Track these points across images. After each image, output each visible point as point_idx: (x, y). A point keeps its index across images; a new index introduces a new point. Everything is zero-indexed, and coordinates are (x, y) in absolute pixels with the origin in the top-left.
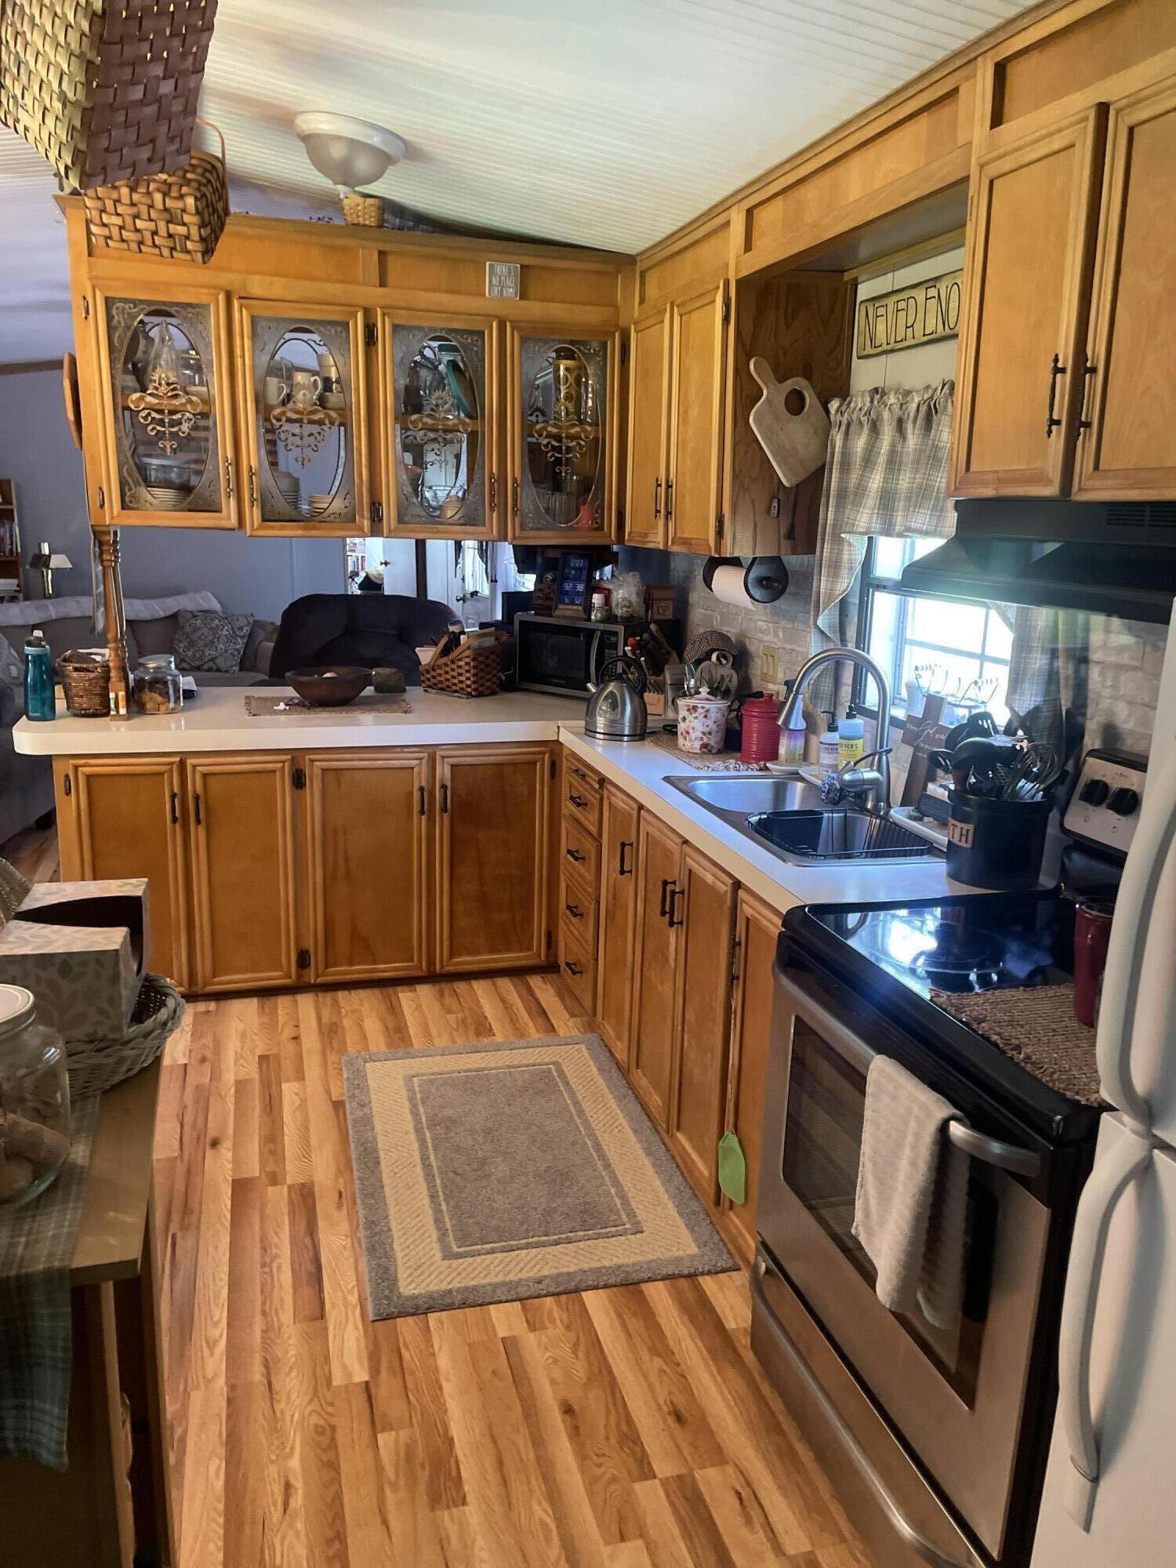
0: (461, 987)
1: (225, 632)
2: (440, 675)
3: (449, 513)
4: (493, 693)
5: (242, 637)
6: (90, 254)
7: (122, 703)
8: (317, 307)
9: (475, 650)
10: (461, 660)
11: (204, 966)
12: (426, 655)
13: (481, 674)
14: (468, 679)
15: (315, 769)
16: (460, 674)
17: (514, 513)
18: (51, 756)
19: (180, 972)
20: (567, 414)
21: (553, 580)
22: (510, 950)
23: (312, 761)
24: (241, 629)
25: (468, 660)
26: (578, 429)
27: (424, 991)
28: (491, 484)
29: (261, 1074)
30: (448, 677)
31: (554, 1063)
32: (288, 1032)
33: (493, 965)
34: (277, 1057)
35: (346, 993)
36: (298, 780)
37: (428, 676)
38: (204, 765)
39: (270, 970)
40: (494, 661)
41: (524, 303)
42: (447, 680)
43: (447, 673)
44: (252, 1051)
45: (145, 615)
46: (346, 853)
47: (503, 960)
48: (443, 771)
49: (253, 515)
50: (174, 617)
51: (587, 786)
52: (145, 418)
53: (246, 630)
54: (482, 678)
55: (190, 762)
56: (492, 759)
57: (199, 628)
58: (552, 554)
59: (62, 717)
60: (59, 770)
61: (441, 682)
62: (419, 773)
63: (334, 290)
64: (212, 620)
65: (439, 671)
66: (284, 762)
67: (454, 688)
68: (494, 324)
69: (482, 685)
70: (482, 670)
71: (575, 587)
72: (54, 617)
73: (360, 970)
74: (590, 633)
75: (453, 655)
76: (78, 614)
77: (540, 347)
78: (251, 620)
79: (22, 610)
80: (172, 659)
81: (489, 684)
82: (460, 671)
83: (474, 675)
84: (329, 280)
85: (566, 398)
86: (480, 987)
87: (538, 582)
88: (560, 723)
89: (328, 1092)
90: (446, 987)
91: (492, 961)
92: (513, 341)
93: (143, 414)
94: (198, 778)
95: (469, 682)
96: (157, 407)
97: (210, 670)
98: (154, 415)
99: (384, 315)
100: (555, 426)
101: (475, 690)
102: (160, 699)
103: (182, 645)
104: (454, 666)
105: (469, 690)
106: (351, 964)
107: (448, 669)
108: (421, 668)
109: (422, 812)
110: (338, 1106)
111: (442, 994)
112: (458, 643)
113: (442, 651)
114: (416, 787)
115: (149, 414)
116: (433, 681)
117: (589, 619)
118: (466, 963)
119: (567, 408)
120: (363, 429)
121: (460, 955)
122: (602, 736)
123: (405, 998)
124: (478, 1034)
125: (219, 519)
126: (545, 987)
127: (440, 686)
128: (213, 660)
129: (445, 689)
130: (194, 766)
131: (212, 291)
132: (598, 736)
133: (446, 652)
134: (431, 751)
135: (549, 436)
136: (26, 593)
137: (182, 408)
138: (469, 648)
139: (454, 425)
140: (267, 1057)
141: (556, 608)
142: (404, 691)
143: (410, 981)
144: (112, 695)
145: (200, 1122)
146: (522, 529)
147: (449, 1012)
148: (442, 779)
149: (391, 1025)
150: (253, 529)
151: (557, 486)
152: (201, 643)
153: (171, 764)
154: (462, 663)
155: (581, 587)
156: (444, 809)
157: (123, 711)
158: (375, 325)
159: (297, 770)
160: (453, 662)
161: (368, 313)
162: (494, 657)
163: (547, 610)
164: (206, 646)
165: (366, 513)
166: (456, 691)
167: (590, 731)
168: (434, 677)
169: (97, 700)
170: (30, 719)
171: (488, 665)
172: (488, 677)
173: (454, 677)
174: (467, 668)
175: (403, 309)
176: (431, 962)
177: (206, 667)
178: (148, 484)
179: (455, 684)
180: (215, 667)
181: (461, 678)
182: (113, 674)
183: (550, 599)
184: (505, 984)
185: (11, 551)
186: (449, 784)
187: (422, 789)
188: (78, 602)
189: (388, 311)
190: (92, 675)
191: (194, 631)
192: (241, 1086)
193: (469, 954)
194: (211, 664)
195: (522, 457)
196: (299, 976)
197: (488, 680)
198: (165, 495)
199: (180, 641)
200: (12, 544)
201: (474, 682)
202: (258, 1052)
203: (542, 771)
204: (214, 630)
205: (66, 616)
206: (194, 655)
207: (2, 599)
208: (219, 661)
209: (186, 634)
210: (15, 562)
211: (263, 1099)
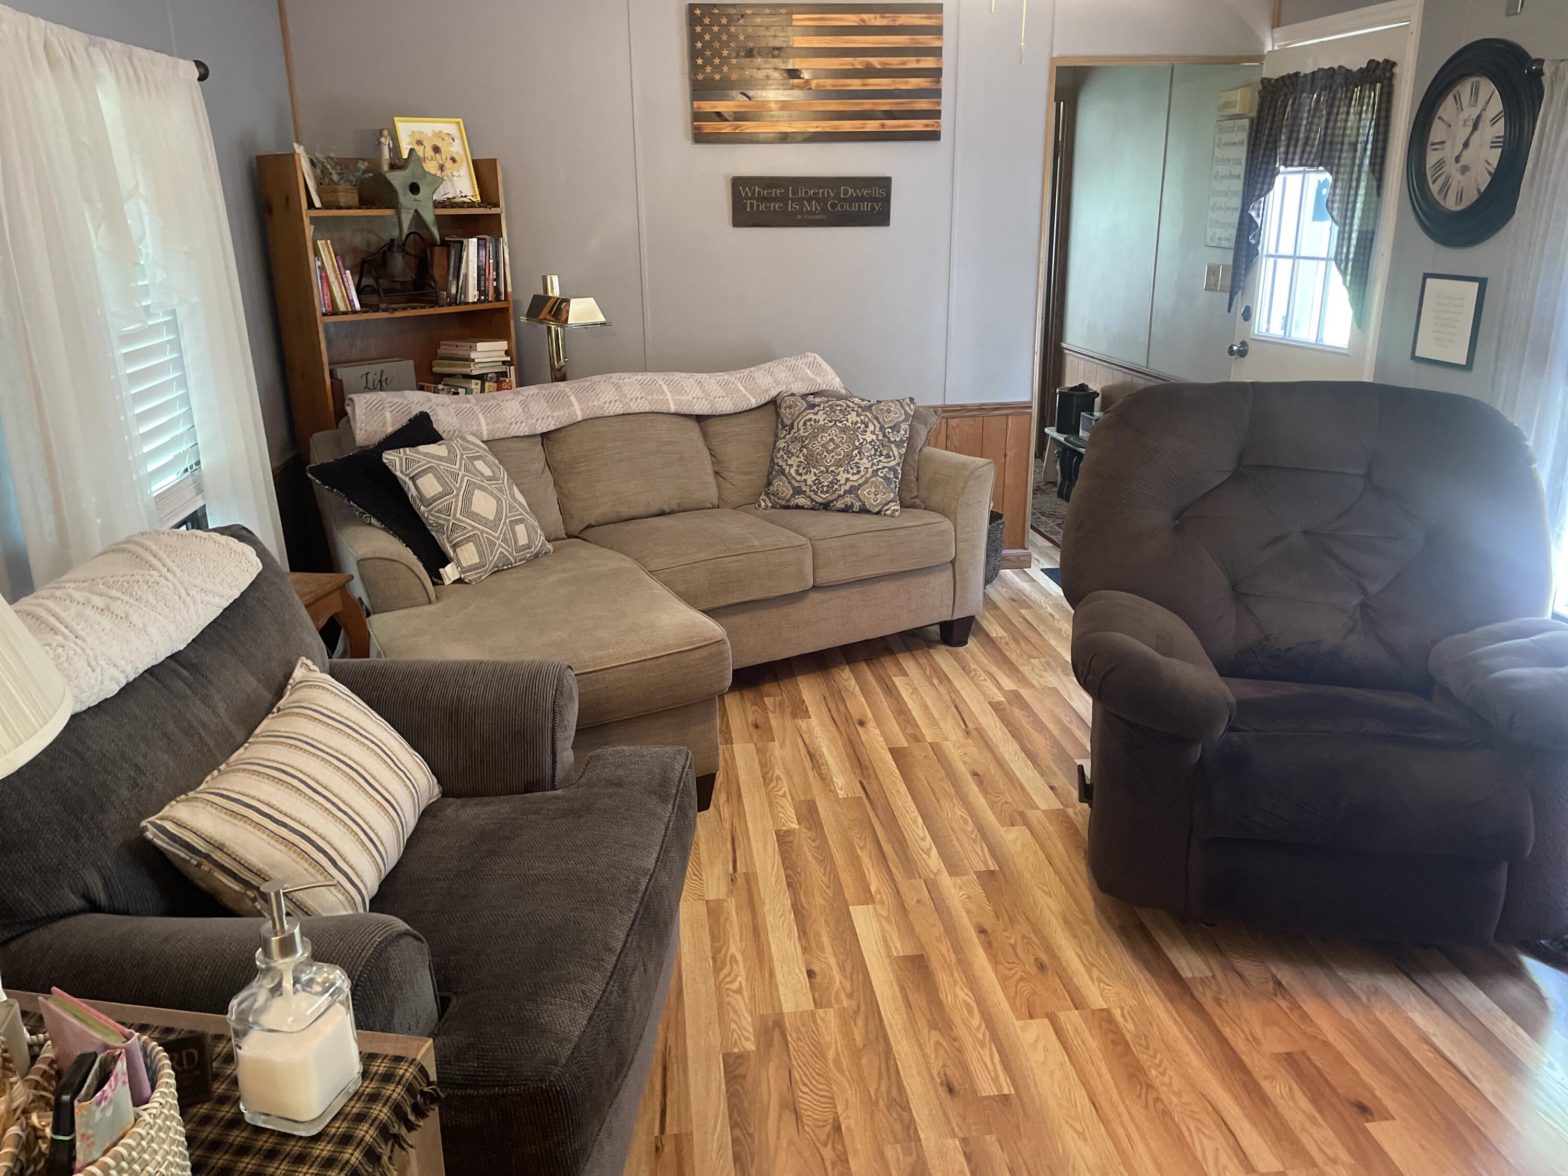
1: (869, 437)
5: (899, 445)
24: (895, 428)
45: (726, 406)
50: (774, 404)
53: (904, 429)
57: (824, 429)
64: (842, 412)
72: (579, 419)
76: (618, 409)
78: (909, 409)
79: (525, 405)
97: (847, 509)
103: (793, 461)
128: (853, 490)
152: (829, 459)
164: (838, 464)
177: (840, 504)
180: (857, 504)
185: (496, 290)
188: (618, 387)
191: (814, 436)
194: (848, 499)
199: (790, 454)
200: (497, 279)
204: (850, 432)
205: (599, 413)
206: (817, 482)
207: (482, 378)
208: (864, 493)
209: (802, 439)
210: (506, 310)
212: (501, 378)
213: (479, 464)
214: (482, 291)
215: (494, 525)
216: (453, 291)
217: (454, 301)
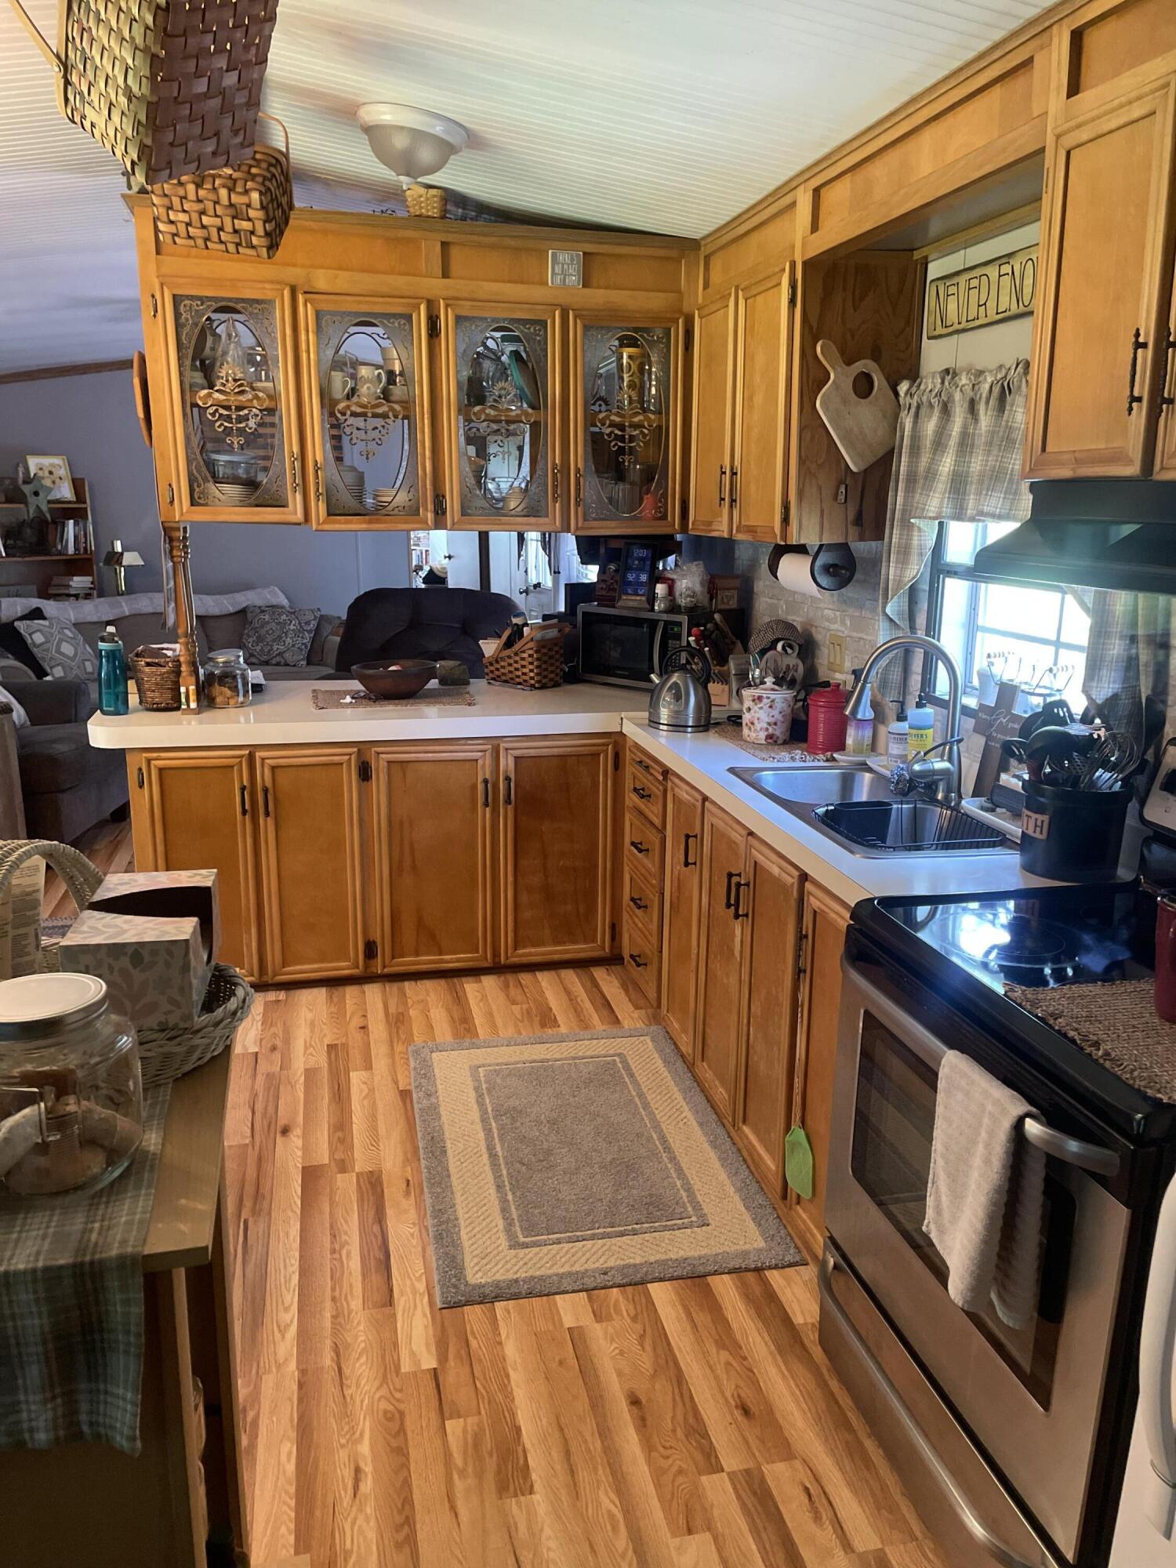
0: (525, 978)
1: (292, 627)
2: (503, 667)
3: (512, 505)
4: (556, 685)
5: (309, 632)
6: (158, 253)
7: (192, 697)
8: (381, 300)
9: (538, 641)
10: (524, 652)
11: (274, 954)
12: (489, 647)
13: (544, 666)
14: (531, 671)
15: (381, 762)
16: (524, 666)
17: (577, 504)
18: (124, 750)
19: (251, 964)
20: (630, 403)
21: (616, 571)
22: (575, 942)
23: (378, 753)
24: (308, 623)
25: (531, 652)
26: (641, 417)
27: (489, 982)
28: (554, 474)
29: (330, 1064)
30: (512, 669)
31: (619, 1055)
32: (356, 1022)
33: (556, 957)
34: (345, 1046)
35: (413, 983)
36: (365, 772)
37: (492, 668)
38: (273, 758)
39: (338, 960)
40: (557, 652)
41: (587, 290)
42: (510, 672)
43: (510, 665)
44: (321, 1041)
45: (216, 611)
46: (412, 845)
47: (567, 952)
48: (507, 764)
49: (319, 509)
50: (243, 612)
51: (650, 778)
52: (213, 415)
53: (313, 625)
54: (546, 670)
55: (259, 754)
56: (555, 751)
57: (268, 623)
58: (614, 544)
59: (136, 711)
60: (133, 764)
61: (504, 674)
62: (484, 765)
63: (400, 282)
64: (280, 615)
65: (502, 664)
66: (350, 754)
67: (518, 680)
68: (557, 313)
69: (545, 677)
70: (545, 662)
71: (638, 577)
72: (127, 614)
73: (427, 960)
74: (654, 624)
75: (516, 647)
76: (150, 610)
77: (602, 336)
78: (318, 614)
79: (96, 606)
80: (241, 654)
81: (552, 676)
82: (524, 663)
83: (537, 667)
84: (392, 272)
85: (629, 387)
86: (544, 979)
87: (601, 573)
88: (623, 715)
89: (396, 1082)
90: (510, 977)
91: (556, 952)
92: (575, 329)
93: (211, 410)
94: (267, 771)
95: (532, 674)
96: (226, 403)
97: (278, 664)
98: (222, 411)
99: (447, 306)
100: (618, 414)
101: (538, 682)
102: (228, 693)
103: (251, 640)
104: (517, 658)
105: (532, 682)
106: (417, 955)
107: (511, 661)
108: (485, 661)
109: (486, 805)
110: (405, 1095)
111: (507, 986)
112: (521, 635)
113: (505, 644)
114: (480, 779)
115: (217, 410)
116: (497, 673)
117: (652, 610)
118: (530, 954)
119: (630, 397)
120: (426, 421)
121: (524, 947)
122: (665, 728)
123: (471, 988)
124: (543, 1025)
125: (284, 514)
126: (608, 978)
127: (504, 678)
128: (281, 654)
129: (509, 681)
130: (263, 759)
131: (278, 287)
132: (661, 727)
133: (509, 644)
134: (495, 744)
135: (613, 425)
136: (100, 590)
137: (248, 404)
138: (532, 640)
139: (517, 415)
140: (336, 1045)
141: (620, 598)
142: (468, 683)
143: (475, 972)
144: (183, 690)
145: (271, 1109)
146: (585, 520)
147: (514, 1002)
148: (506, 771)
149: (456, 1016)
150: (319, 524)
151: (620, 475)
152: (269, 638)
153: (241, 757)
154: (525, 655)
155: (644, 578)
156: (508, 801)
157: (193, 705)
158: (438, 317)
159: (363, 763)
160: (516, 654)
161: (431, 304)
162: (556, 649)
163: (610, 601)
164: (274, 640)
165: (430, 506)
166: (520, 684)
167: (654, 723)
168: (497, 670)
169: (168, 695)
170: (104, 713)
171: (551, 657)
172: (550, 669)
173: (517, 669)
174: (530, 659)
175: (466, 299)
176: (496, 954)
177: (274, 662)
178: (217, 480)
179: (518, 677)
180: (283, 662)
181: (525, 670)
182: (184, 668)
183: (614, 590)
184: (570, 975)
185: (85, 549)
186: (512, 776)
187: (486, 781)
188: (151, 599)
189: (450, 302)
190: (164, 670)
191: (262, 626)
192: (310, 1074)
193: (533, 946)
194: (278, 659)
195: (585, 446)
196: (366, 967)
197: (552, 672)
198: (232, 490)
199: (249, 636)
200: (86, 542)
201: (537, 674)
202: (327, 1041)
203: (606, 762)
204: (282, 625)
205: (138, 612)
206: (262, 650)
207: (76, 596)
208: (287, 655)
209: (255, 629)
210: (90, 560)
211: (332, 1088)
212: (88, 596)
213: (66, 631)
214: (76, 548)
215: (72, 659)
216: (59, 547)
217: (60, 553)
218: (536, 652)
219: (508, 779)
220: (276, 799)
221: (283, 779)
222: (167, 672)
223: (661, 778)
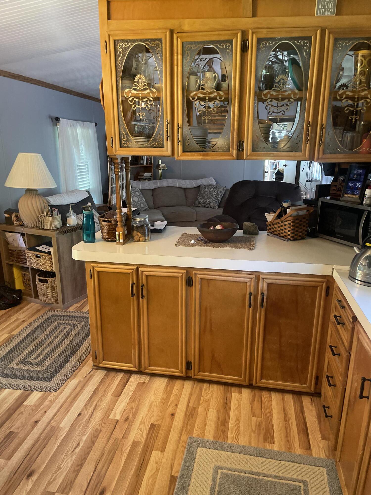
1: (215, 193)
2: (275, 228)
3: (282, 145)
4: (303, 238)
5: (221, 195)
6: (109, 18)
7: (121, 237)
8: (217, 33)
9: (294, 217)
10: (286, 221)
11: (145, 361)
12: (270, 217)
13: (296, 229)
14: (289, 231)
15: (197, 278)
16: (285, 229)
17: (320, 144)
19: (135, 362)
20: (360, 84)
21: (343, 181)
22: (293, 381)
23: (196, 274)
24: (221, 192)
25: (290, 222)
26: (366, 92)
28: (308, 128)
29: (146, 440)
30: (279, 229)
31: (304, 482)
32: (170, 410)
33: (283, 388)
34: (159, 426)
35: (208, 385)
36: (189, 282)
37: (270, 227)
38: (146, 271)
39: (174, 368)
40: (304, 222)
41: (337, 17)
42: (279, 231)
43: (279, 227)
44: (150, 420)
45: (189, 186)
46: (211, 320)
47: (289, 386)
48: (263, 286)
49: (179, 148)
50: (199, 187)
51: (345, 314)
52: (131, 101)
53: (223, 192)
54: (296, 231)
55: (141, 269)
57: (206, 191)
58: (343, 166)
60: (88, 268)
61: (276, 231)
62: (250, 286)
63: (228, 22)
64: (211, 189)
65: (275, 226)
66: (183, 273)
67: (282, 235)
68: (318, 32)
69: (296, 235)
70: (297, 227)
71: (355, 184)
72: (159, 187)
73: (215, 376)
74: (362, 211)
75: (282, 219)
76: (167, 185)
77: (346, 43)
78: (225, 189)
79: (149, 184)
81: (300, 234)
82: (285, 227)
83: (292, 230)
84: (225, 17)
85: (360, 74)
86: (275, 397)
87: (334, 181)
88: (334, 267)
89: (172, 468)
90: (257, 392)
91: (284, 385)
92: (329, 42)
93: (130, 99)
94: (144, 277)
95: (289, 233)
96: (137, 96)
97: (208, 207)
98: (135, 99)
99: (253, 33)
100: (352, 91)
101: (292, 237)
103: (200, 198)
104: (282, 224)
105: (289, 237)
106: (211, 372)
107: (279, 225)
108: (267, 223)
109: (250, 306)
110: (173, 479)
111: (254, 397)
112: (286, 213)
113: (277, 216)
114: (248, 292)
115: (133, 99)
116: (272, 230)
117: (362, 204)
118: (269, 384)
119: (360, 80)
120: (237, 100)
121: (266, 379)
122: (359, 282)
123: (235, 395)
124: (265, 440)
125: (163, 151)
126: (311, 407)
127: (275, 233)
128: (209, 204)
129: (277, 235)
130: (142, 272)
131: (164, 31)
132: (356, 281)
133: (279, 216)
134: (257, 276)
135: (348, 98)
137: (147, 95)
138: (291, 216)
139: (289, 94)
140: (155, 425)
141: (343, 196)
142: (257, 234)
143: (240, 386)
144: (117, 233)
145: (103, 472)
146: (324, 153)
147: (254, 415)
148: (262, 290)
150: (178, 156)
151: (352, 127)
152: (206, 197)
153: (133, 269)
154: (287, 223)
155: (359, 185)
156: (262, 306)
157: (121, 241)
158: (248, 40)
159: (189, 277)
160: (282, 222)
161: (244, 33)
162: (304, 220)
163: (336, 197)
164: (207, 198)
165: (235, 147)
166: (283, 237)
167: (352, 277)
168: (273, 228)
169: (112, 235)
171: (301, 225)
172: (300, 230)
173: (282, 230)
174: (289, 226)
175: (264, 28)
176: (251, 379)
177: (206, 206)
178: (133, 134)
179: (282, 233)
180: (210, 206)
181: (286, 231)
182: (119, 223)
183: (341, 191)
184: (289, 398)
185: (150, 163)
186: (265, 293)
187: (250, 294)
189: (254, 31)
191: (204, 193)
192: (135, 444)
193: (271, 379)
194: (208, 205)
195: (328, 111)
197: (300, 232)
198: (141, 139)
199: (199, 196)
200: (150, 161)
201: (292, 233)
202: (152, 422)
203: (321, 293)
204: (211, 192)
206: (203, 202)
207: (146, 179)
208: (211, 204)
209: (201, 193)
210: (151, 167)
211: (139, 461)
212: (149, 179)
213: (137, 193)
214: (147, 163)
216: (141, 162)
217: (141, 164)
218: (293, 222)
219: (263, 294)
220: (148, 290)
221: (152, 282)
222: (111, 225)
223: (351, 320)
